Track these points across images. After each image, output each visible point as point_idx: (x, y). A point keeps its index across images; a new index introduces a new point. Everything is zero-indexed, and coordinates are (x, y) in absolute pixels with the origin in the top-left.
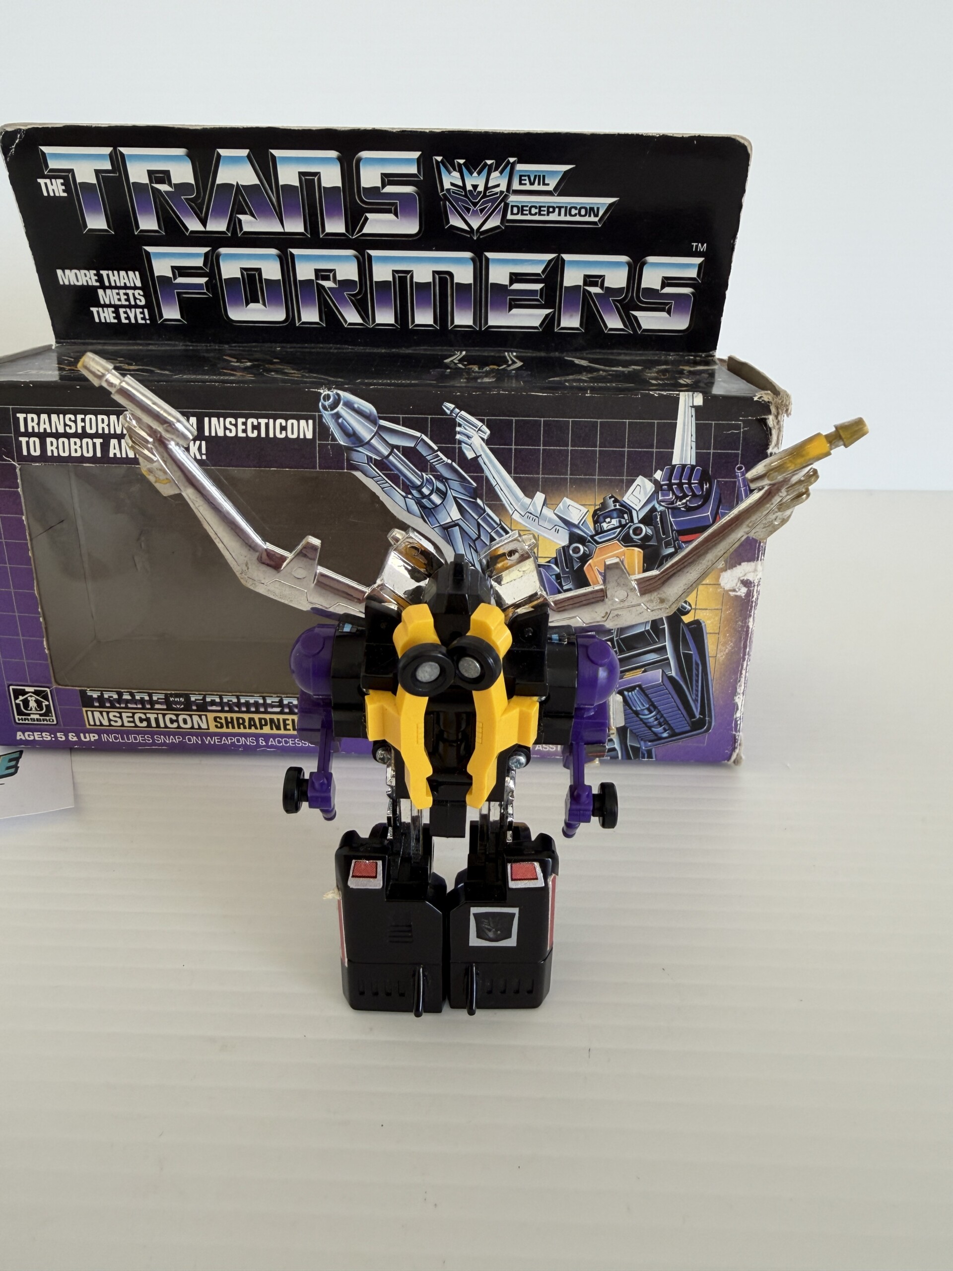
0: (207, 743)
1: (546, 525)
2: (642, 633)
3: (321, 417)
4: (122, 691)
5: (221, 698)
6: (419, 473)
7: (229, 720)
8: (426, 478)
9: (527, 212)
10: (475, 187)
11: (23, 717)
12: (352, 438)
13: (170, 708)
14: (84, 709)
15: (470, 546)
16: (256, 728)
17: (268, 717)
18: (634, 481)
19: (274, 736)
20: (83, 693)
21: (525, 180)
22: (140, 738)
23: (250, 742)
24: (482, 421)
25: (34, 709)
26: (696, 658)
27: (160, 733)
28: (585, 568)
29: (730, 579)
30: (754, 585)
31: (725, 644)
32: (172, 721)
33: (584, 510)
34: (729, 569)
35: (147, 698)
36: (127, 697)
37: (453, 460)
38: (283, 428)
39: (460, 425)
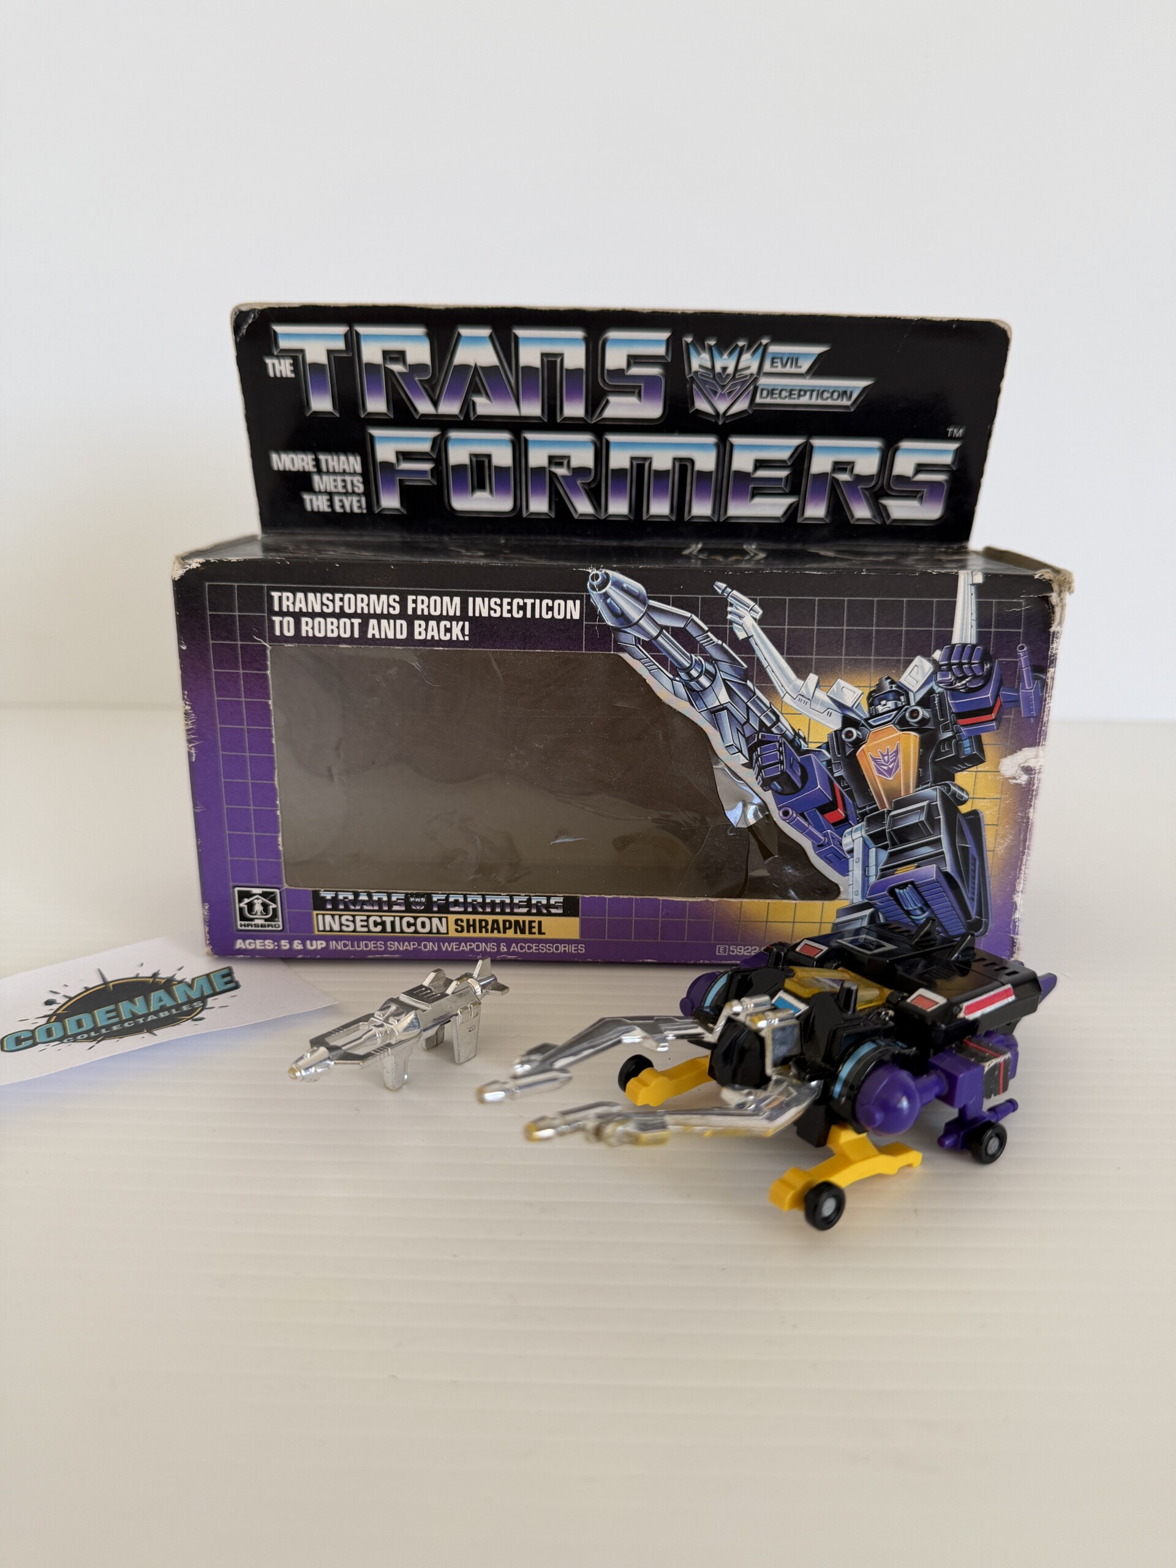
0: (444, 949)
1: (818, 707)
2: (917, 823)
3: (589, 597)
4: (360, 891)
5: (465, 898)
6: (688, 654)
7: (471, 923)
8: (695, 660)
9: (777, 396)
10: (724, 369)
11: (246, 923)
12: (621, 619)
13: (408, 910)
14: (315, 912)
15: (738, 730)
16: (499, 932)
17: (513, 918)
18: (912, 661)
19: (517, 941)
20: (316, 894)
21: (777, 362)
22: (371, 945)
23: (490, 948)
24: (754, 600)
25: (259, 913)
26: (973, 852)
27: (394, 939)
28: (857, 754)
29: (1011, 766)
30: (1035, 773)
31: (1004, 837)
32: (409, 925)
33: (859, 692)
34: (1009, 755)
35: (385, 898)
36: (363, 897)
37: (724, 641)
38: (550, 609)
39: (731, 605)
